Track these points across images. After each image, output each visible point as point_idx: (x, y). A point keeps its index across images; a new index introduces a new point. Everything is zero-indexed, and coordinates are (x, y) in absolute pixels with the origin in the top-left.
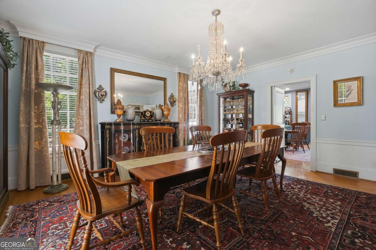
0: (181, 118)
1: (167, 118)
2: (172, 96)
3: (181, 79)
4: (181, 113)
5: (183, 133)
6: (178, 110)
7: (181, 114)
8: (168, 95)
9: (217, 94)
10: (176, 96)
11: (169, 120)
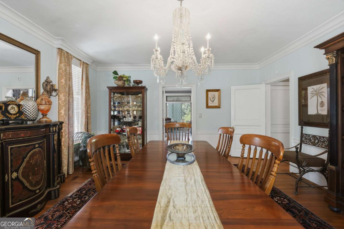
0: (63, 114)
1: (46, 115)
2: (48, 82)
3: (63, 59)
4: (64, 108)
5: (67, 136)
6: (59, 103)
7: (63, 110)
8: (42, 80)
9: (107, 87)
10: (55, 82)
11: (49, 118)
